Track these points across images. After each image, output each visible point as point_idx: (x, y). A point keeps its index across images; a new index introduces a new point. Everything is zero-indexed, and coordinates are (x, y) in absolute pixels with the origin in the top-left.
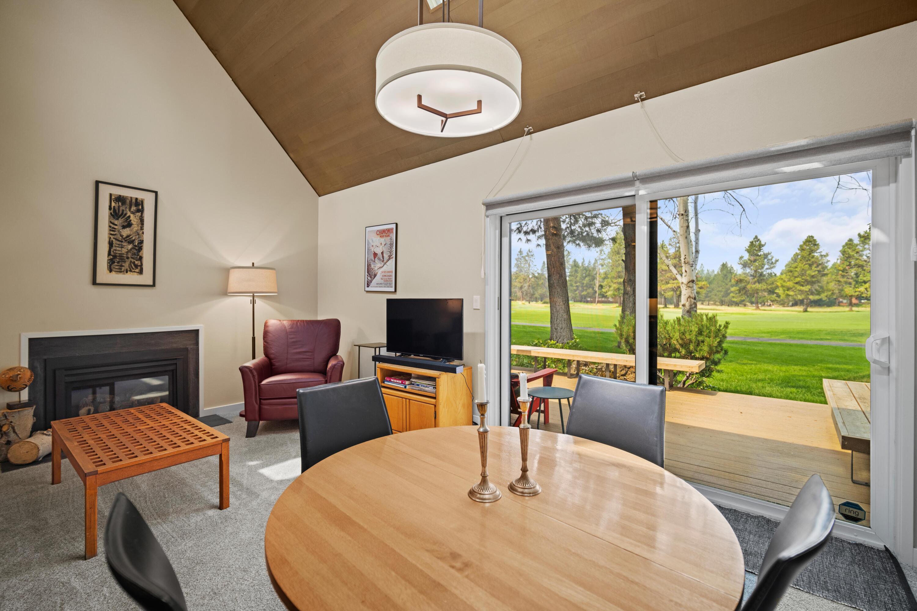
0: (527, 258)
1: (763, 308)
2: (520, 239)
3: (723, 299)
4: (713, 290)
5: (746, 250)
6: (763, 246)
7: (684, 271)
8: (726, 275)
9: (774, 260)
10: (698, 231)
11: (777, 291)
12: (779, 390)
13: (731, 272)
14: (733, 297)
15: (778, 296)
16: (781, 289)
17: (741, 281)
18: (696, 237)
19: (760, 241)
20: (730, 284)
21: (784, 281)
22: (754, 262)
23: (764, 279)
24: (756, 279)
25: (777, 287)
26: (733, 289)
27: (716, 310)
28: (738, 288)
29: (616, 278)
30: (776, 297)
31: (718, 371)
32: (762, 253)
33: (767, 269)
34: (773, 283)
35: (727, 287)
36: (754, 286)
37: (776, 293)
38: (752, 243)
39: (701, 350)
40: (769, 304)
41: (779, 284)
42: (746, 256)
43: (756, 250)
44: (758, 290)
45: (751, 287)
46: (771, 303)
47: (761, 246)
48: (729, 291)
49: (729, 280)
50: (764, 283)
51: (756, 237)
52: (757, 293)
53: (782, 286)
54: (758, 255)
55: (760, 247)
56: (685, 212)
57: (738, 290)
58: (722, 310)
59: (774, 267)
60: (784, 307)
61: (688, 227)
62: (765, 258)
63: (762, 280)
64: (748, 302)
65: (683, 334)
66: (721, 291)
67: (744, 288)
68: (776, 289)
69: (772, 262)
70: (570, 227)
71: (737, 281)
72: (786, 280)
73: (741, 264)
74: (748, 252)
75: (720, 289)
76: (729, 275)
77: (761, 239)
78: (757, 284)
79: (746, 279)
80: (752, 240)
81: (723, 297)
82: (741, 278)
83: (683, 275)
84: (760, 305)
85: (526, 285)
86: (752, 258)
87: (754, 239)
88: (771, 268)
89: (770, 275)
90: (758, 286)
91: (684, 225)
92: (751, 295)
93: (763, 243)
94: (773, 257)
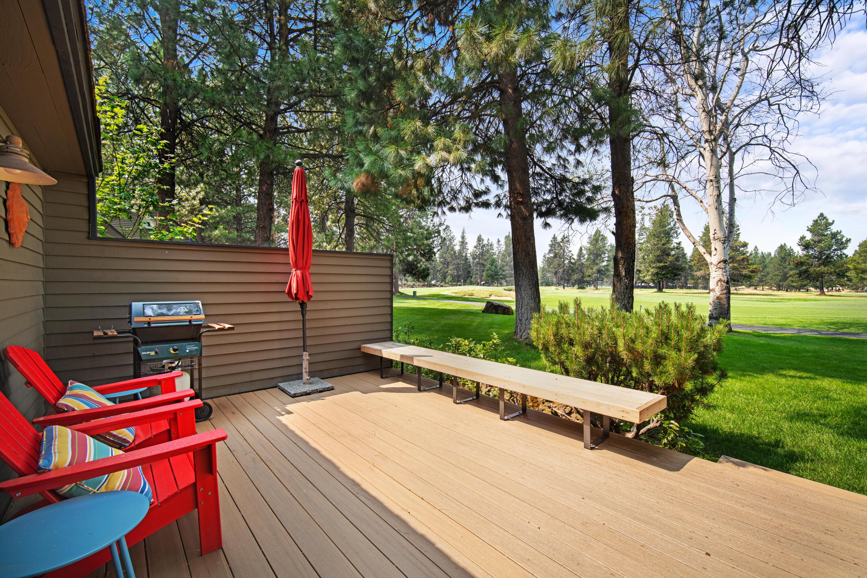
0: (561, 244)
1: (830, 293)
2: (500, 214)
3: (781, 283)
4: (768, 274)
5: (808, 230)
6: (831, 224)
7: (713, 249)
8: (784, 258)
9: (844, 240)
10: (733, 200)
11: (848, 274)
12: (834, 442)
13: (790, 255)
14: (792, 282)
15: (850, 280)
16: (853, 272)
17: (802, 264)
18: (730, 208)
19: (827, 220)
20: (789, 267)
21: (858, 263)
22: (819, 242)
23: (831, 262)
24: (821, 262)
25: (848, 269)
26: (791, 273)
27: (771, 295)
28: (797, 272)
29: (654, 263)
30: (847, 280)
31: (708, 407)
32: (829, 232)
33: (835, 250)
34: (842, 266)
35: (786, 270)
36: (818, 269)
37: (847, 276)
38: (816, 222)
39: (661, 373)
40: (837, 288)
41: (851, 266)
42: (809, 236)
43: (821, 230)
44: (823, 273)
45: (815, 271)
46: (841, 288)
47: (828, 225)
48: (788, 275)
49: (787, 263)
50: (831, 266)
51: (822, 215)
52: (822, 277)
53: (855, 269)
54: (824, 235)
55: (826, 226)
56: (716, 177)
57: (797, 274)
58: (778, 296)
59: (845, 248)
60: (858, 292)
61: (719, 196)
62: (832, 238)
63: (828, 262)
64: (811, 286)
65: (633, 341)
66: (778, 275)
67: (806, 271)
68: (847, 272)
69: (842, 242)
70: (557, 197)
71: (797, 264)
72: (860, 262)
73: (802, 245)
74: (811, 232)
75: (777, 273)
76: (788, 258)
77: (828, 217)
78: (822, 267)
79: (808, 261)
80: (816, 218)
81: (780, 281)
82: (802, 260)
83: (713, 254)
84: (825, 290)
85: (561, 270)
86: (816, 238)
87: (819, 217)
88: (841, 249)
89: (840, 257)
90: (823, 269)
91: (714, 194)
92: (814, 280)
93: (830, 221)
94: (843, 237)
